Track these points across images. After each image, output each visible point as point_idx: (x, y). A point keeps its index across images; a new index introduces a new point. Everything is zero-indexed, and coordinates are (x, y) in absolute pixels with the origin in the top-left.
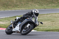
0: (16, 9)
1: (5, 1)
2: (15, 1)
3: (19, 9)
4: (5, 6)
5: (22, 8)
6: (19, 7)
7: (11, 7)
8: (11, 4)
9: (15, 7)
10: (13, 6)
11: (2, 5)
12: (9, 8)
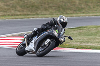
0: (79, 15)
1: (60, 2)
2: (77, 2)
3: (84, 15)
4: (61, 9)
5: (89, 13)
6: (84, 11)
7: (72, 12)
8: (72, 7)
9: (78, 12)
10: (75, 11)
11: (55, 9)
12: (68, 14)
